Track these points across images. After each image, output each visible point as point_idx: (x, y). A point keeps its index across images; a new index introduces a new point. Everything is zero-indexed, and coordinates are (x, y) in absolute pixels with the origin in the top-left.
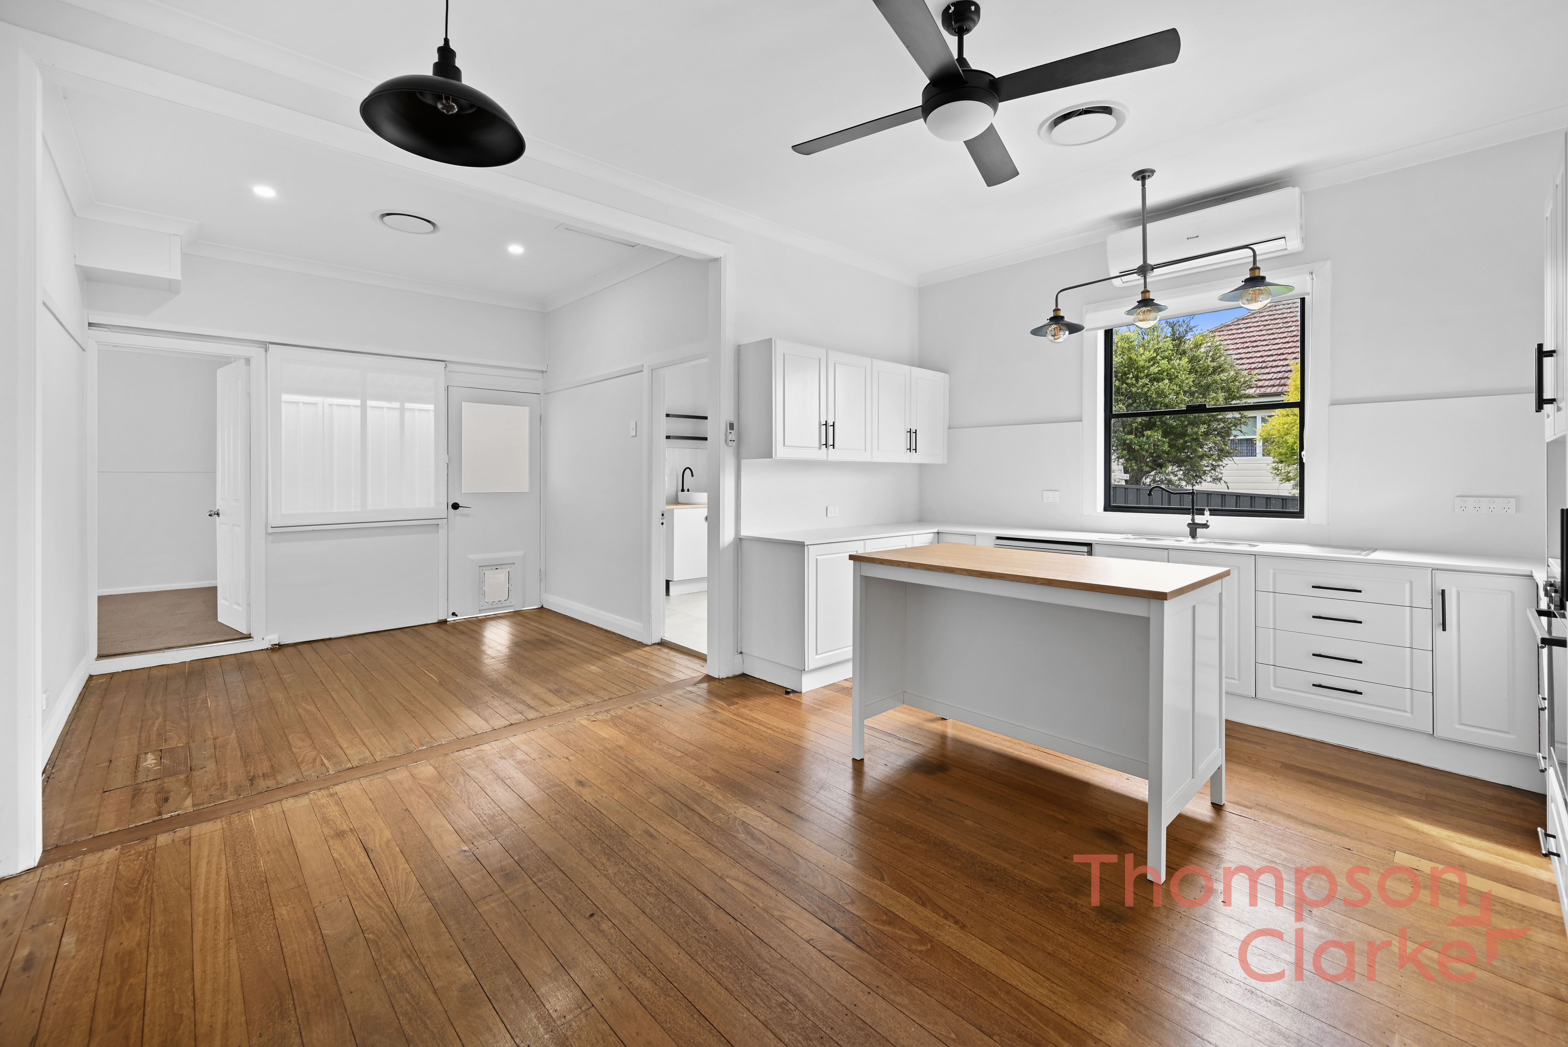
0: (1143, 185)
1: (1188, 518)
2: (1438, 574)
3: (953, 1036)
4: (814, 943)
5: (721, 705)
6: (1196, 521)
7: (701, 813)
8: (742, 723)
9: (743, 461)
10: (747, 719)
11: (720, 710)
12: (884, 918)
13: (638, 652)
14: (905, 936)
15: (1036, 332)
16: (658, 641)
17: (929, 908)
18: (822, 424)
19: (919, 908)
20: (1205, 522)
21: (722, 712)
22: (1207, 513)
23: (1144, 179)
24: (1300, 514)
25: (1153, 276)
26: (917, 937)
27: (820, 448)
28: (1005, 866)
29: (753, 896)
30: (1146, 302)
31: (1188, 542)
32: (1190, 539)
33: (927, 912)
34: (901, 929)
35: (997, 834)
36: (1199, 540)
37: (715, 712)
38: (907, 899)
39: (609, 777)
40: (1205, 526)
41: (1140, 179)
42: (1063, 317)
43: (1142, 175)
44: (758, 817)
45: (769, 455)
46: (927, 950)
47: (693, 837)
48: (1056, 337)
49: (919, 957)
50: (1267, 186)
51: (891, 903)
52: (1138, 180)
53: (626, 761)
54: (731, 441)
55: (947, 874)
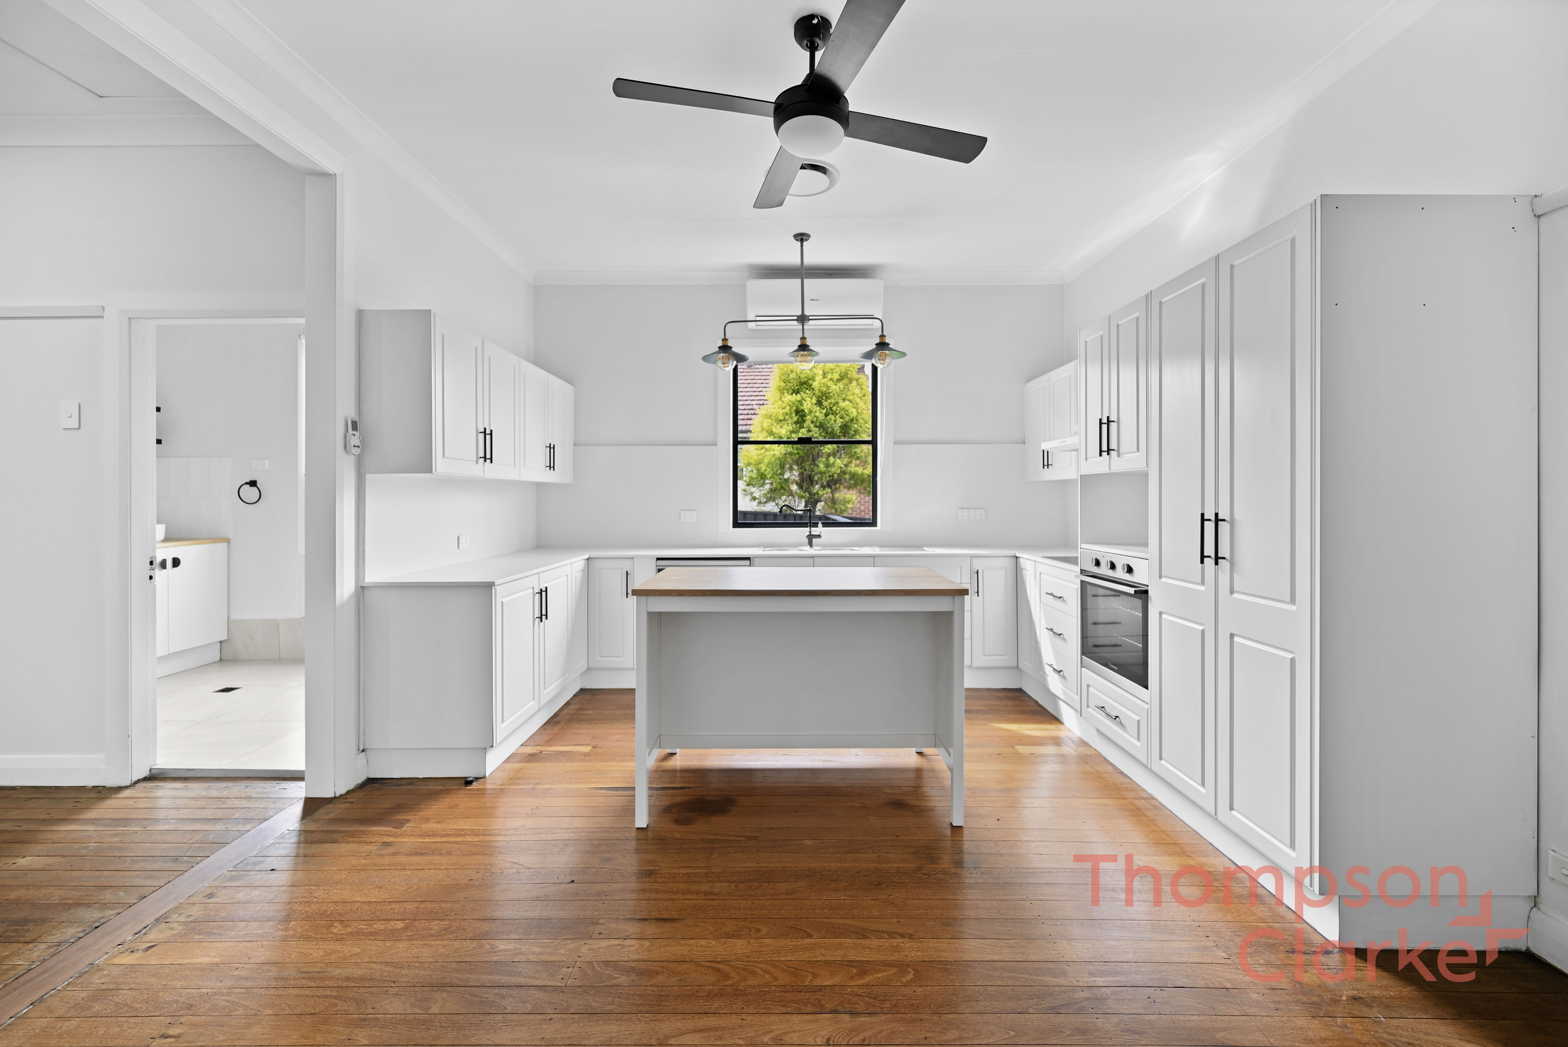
0: (802, 246)
1: (805, 531)
2: (975, 560)
3: (1012, 1033)
4: (834, 1041)
5: (385, 831)
6: (812, 533)
7: (535, 984)
8: (448, 842)
9: (369, 477)
10: (449, 835)
11: (391, 839)
12: (855, 971)
13: (110, 803)
14: (887, 976)
15: (706, 358)
16: (145, 773)
17: (872, 937)
18: (479, 431)
19: (866, 942)
20: (818, 534)
21: (397, 840)
22: (820, 525)
23: (802, 241)
24: (873, 523)
25: (809, 325)
26: (894, 970)
27: (477, 462)
28: (874, 865)
29: (721, 1038)
30: (803, 347)
31: (807, 550)
32: (808, 547)
33: (874, 942)
34: (877, 971)
35: (837, 842)
36: (814, 548)
37: (386, 844)
38: (849, 940)
39: (309, 1019)
40: (819, 536)
41: (799, 240)
42: (731, 348)
43: (802, 238)
44: (615, 945)
45: (428, 468)
46: (914, 975)
47: (563, 1019)
48: (726, 365)
49: (917, 986)
50: (858, 273)
51: (843, 953)
52: (797, 240)
53: (310, 978)
54: (354, 446)
55: (848, 898)
